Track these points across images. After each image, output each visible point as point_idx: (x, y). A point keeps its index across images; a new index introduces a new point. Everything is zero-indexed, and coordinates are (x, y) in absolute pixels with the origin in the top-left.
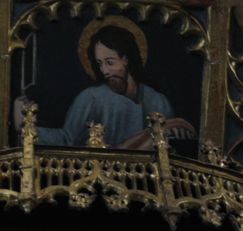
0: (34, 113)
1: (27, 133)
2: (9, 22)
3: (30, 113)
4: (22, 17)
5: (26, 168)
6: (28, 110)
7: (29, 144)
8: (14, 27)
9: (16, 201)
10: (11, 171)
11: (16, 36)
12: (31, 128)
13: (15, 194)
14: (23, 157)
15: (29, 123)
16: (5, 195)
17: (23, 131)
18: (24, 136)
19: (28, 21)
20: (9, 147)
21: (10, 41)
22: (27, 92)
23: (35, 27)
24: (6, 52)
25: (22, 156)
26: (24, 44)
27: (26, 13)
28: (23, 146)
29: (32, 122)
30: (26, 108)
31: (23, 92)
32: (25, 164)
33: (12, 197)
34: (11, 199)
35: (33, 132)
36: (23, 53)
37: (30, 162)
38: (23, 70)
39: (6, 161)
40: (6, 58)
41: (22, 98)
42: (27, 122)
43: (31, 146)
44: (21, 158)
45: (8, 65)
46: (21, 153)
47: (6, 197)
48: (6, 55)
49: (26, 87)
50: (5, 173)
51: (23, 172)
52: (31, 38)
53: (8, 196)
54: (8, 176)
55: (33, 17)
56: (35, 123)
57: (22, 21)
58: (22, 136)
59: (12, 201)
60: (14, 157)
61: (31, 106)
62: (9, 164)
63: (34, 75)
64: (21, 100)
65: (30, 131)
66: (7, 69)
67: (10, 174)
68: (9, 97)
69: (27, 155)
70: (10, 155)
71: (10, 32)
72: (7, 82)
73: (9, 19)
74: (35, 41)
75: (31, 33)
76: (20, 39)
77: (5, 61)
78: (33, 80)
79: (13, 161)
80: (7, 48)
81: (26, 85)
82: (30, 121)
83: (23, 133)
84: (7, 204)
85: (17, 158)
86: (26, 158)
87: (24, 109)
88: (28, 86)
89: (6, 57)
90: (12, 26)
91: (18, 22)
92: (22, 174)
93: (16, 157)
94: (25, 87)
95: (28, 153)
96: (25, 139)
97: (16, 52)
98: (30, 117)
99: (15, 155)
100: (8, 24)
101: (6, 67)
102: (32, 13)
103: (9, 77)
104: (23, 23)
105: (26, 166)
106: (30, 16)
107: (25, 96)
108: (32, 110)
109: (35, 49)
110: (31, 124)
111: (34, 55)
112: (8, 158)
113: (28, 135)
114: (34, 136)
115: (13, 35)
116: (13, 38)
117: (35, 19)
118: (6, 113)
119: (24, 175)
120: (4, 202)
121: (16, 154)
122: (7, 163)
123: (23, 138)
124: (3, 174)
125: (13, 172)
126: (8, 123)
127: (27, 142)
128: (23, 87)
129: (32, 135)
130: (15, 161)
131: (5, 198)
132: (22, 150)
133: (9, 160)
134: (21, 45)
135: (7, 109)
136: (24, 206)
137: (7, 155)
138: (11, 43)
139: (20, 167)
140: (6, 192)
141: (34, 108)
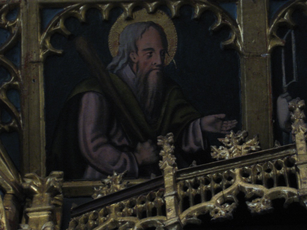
0: (301, 109)
1: (297, 130)
2: (267, 21)
3: (297, 109)
4: (279, 15)
5: (302, 164)
6: (295, 106)
7: (301, 140)
8: (272, 26)
9: (295, 198)
10: (286, 168)
11: (274, 34)
12: (301, 124)
13: (293, 190)
14: (296, 154)
15: (298, 120)
16: (284, 192)
17: (293, 127)
18: (295, 132)
19: (285, 18)
20: (280, 144)
21: (269, 39)
22: (289, 89)
23: (292, 24)
24: (266, 51)
25: (294, 152)
26: (283, 42)
27: (283, 11)
28: (295, 142)
29: (301, 118)
30: (293, 105)
31: (285, 90)
32: (301, 161)
33: (291, 194)
34: (289, 196)
35: (303, 128)
36: (283, 51)
37: (305, 158)
38: (283, 68)
39: (279, 158)
40: (266, 57)
41: (284, 95)
42: (296, 118)
43: (304, 142)
44: (294, 154)
45: (268, 64)
46: (294, 150)
47: (285, 194)
48: (266, 54)
49: (288, 84)
50: (280, 171)
51: (299, 168)
52: (290, 35)
53: (286, 193)
54: (283, 174)
55: (289, 14)
56: (304, 119)
57: (279, 19)
58: (292, 132)
59: (291, 197)
60: (287, 154)
61: (298, 102)
62: (283, 161)
63: (295, 72)
64: (284, 98)
65: (300, 127)
66: (268, 67)
67: (285, 171)
68: (271, 95)
69: (301, 151)
70: (282, 152)
71: (269, 31)
72: (269, 81)
73: (267, 18)
74: (293, 37)
75: (289, 31)
76: (278, 37)
77: (265, 59)
78: (295, 77)
79: (286, 158)
80: (267, 47)
81: (287, 83)
82: (299, 117)
83: (293, 130)
84: (286, 201)
85: (290, 155)
86: (300, 155)
87: (291, 106)
88: (290, 83)
89: (267, 55)
90: (269, 26)
91: (276, 20)
92: (298, 170)
93: (288, 154)
94: (286, 84)
95: (301, 149)
96: (297, 135)
97: (276, 50)
98: (298, 113)
99: (288, 152)
100: (266, 22)
101: (267, 66)
102: (289, 11)
103: (270, 75)
104: (280, 21)
105: (302, 162)
106: (287, 14)
107: (287, 94)
108: (299, 106)
109: (294, 46)
110: (299, 121)
111: (294, 52)
112: (281, 155)
113: (299, 131)
114: (305, 131)
115: (271, 33)
116: (272, 37)
117: (292, 16)
118: (269, 112)
119: (300, 172)
120: (283, 199)
121: (289, 150)
122: (280, 161)
123: (294, 135)
124: (278, 171)
125: (288, 169)
126: (272, 122)
127: (299, 138)
128: (285, 85)
129: (303, 131)
130: (288, 158)
131: (283, 195)
132: (295, 146)
133: (282, 158)
134: (279, 43)
135: (270, 107)
136: (305, 202)
137: (280, 153)
138: (270, 41)
139: (296, 164)
140: (284, 189)
141: (301, 104)
